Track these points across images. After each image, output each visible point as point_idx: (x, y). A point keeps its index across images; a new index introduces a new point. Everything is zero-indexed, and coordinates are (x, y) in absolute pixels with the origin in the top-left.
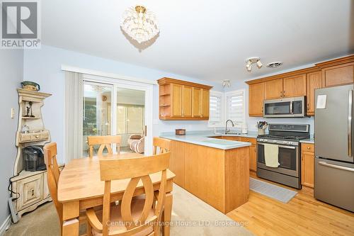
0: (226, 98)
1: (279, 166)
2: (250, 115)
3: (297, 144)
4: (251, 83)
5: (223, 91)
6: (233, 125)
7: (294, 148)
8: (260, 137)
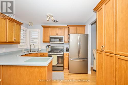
0: (29, 32)
1: (57, 64)
2: (44, 42)
3: (63, 54)
4: (44, 27)
5: (27, 28)
6: (35, 47)
7: (62, 55)
8: (49, 52)
